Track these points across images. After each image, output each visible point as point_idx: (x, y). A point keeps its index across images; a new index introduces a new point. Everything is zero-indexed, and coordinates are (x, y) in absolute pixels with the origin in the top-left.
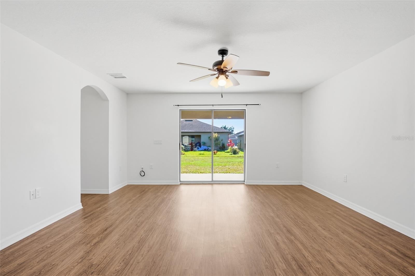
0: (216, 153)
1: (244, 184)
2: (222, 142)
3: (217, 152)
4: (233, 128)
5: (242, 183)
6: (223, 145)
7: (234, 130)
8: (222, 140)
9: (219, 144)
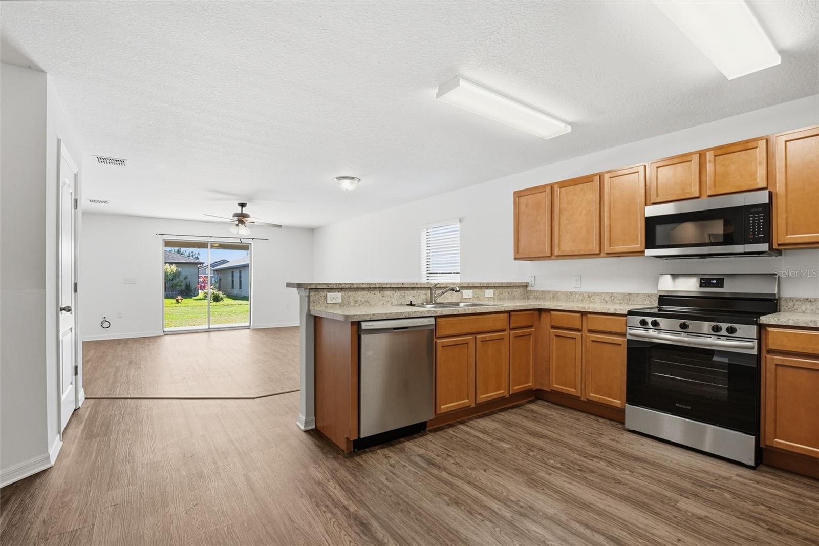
0: (180, 301)
1: (249, 328)
2: (185, 281)
3: (182, 300)
4: (197, 253)
5: (248, 328)
6: (188, 286)
7: (199, 257)
8: (186, 278)
9: (180, 286)
